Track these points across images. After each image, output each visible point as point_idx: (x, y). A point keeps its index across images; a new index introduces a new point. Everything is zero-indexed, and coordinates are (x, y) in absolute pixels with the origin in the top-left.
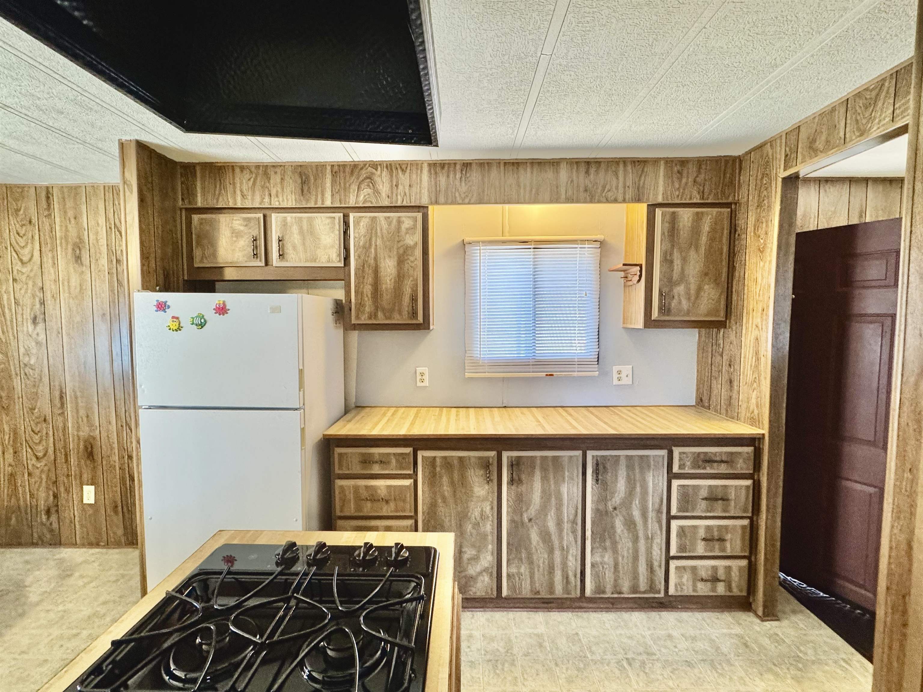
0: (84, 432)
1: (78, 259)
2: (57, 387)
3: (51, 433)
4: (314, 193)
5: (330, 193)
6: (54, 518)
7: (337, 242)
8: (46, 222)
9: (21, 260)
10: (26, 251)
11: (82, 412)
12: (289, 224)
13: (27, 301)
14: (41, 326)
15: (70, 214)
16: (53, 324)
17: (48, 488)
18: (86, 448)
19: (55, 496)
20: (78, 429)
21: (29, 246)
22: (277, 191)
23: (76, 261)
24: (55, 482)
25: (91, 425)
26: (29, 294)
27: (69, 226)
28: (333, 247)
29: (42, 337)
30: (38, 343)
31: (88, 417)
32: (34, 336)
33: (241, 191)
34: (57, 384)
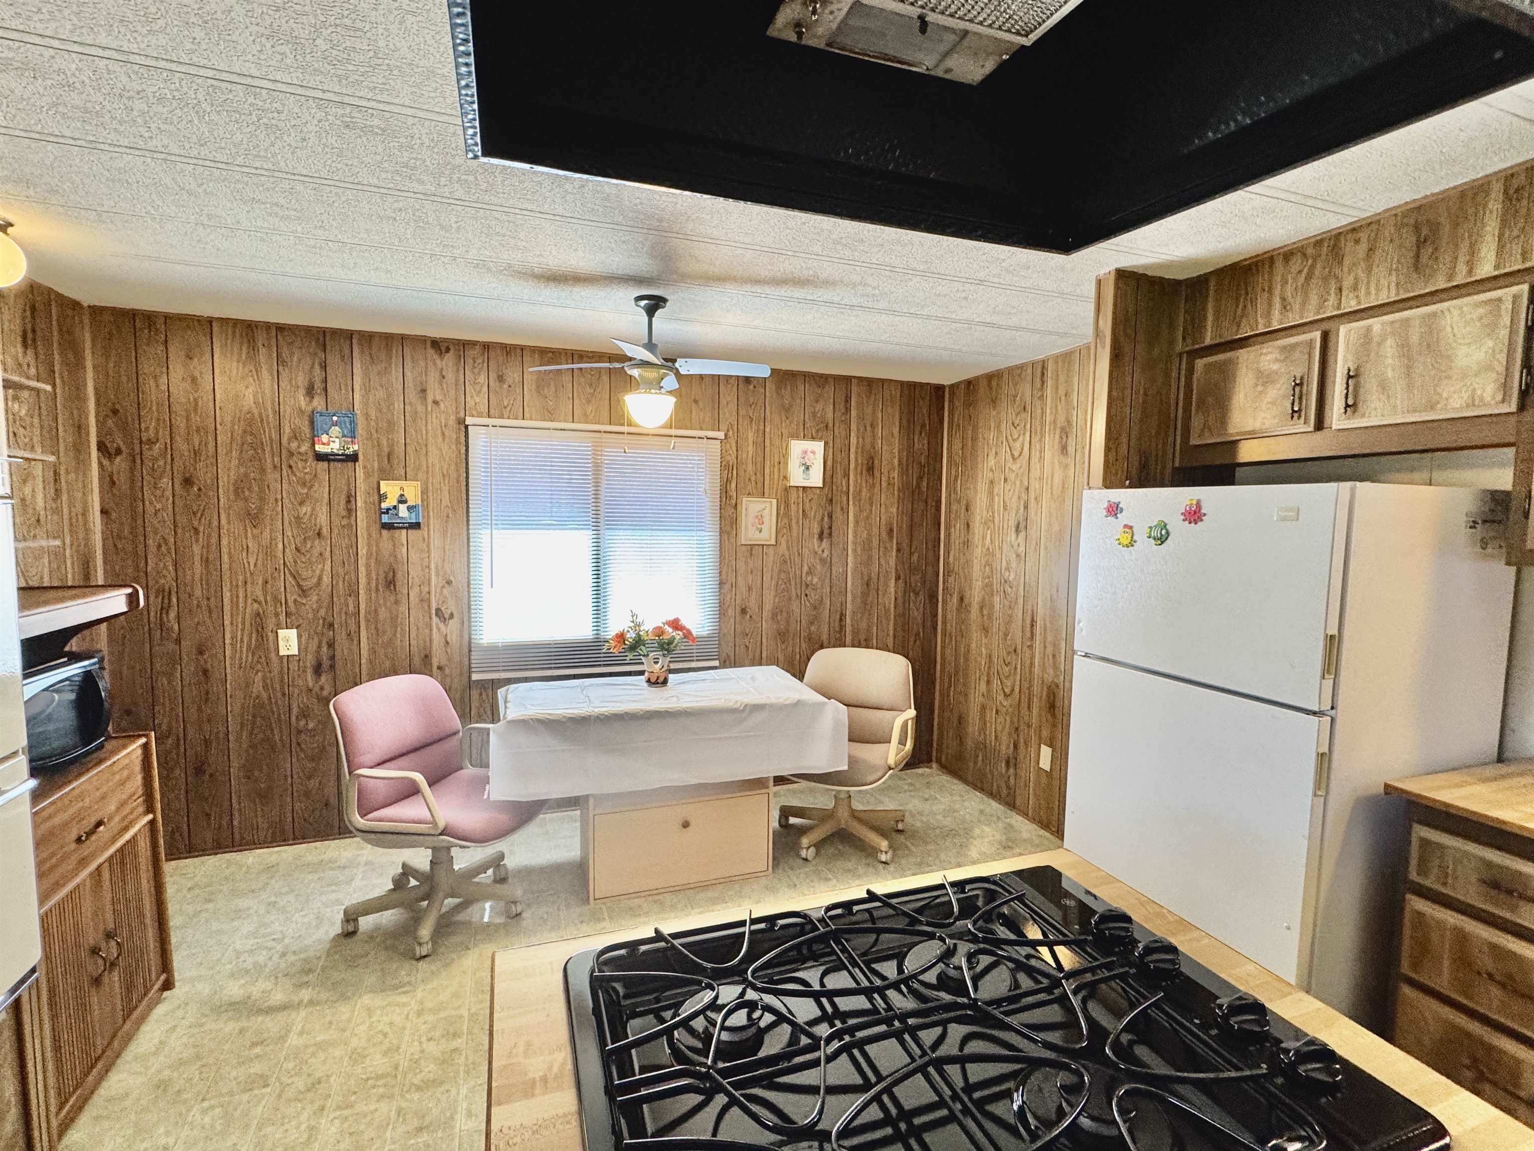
0: (1049, 677)
1: (1064, 449)
2: (1030, 612)
3: (1019, 667)
4: (1448, 259)
5: (1494, 246)
6: (1012, 771)
7: (1502, 357)
8: (1038, 403)
9: (1012, 455)
10: (1018, 445)
11: (1049, 650)
12: (1375, 340)
13: (1013, 504)
14: (1022, 535)
15: (1061, 392)
16: (1033, 532)
17: (1010, 734)
18: (1048, 696)
19: (1016, 747)
20: (1044, 669)
21: (1021, 439)
22: (1356, 279)
23: (1062, 453)
24: (1017, 729)
25: (1056, 667)
26: (1016, 497)
27: (1059, 407)
28: (1489, 368)
29: (1022, 548)
30: (1018, 555)
31: (1054, 656)
32: (1016, 547)
33: (1283, 299)
34: (1029, 607)
